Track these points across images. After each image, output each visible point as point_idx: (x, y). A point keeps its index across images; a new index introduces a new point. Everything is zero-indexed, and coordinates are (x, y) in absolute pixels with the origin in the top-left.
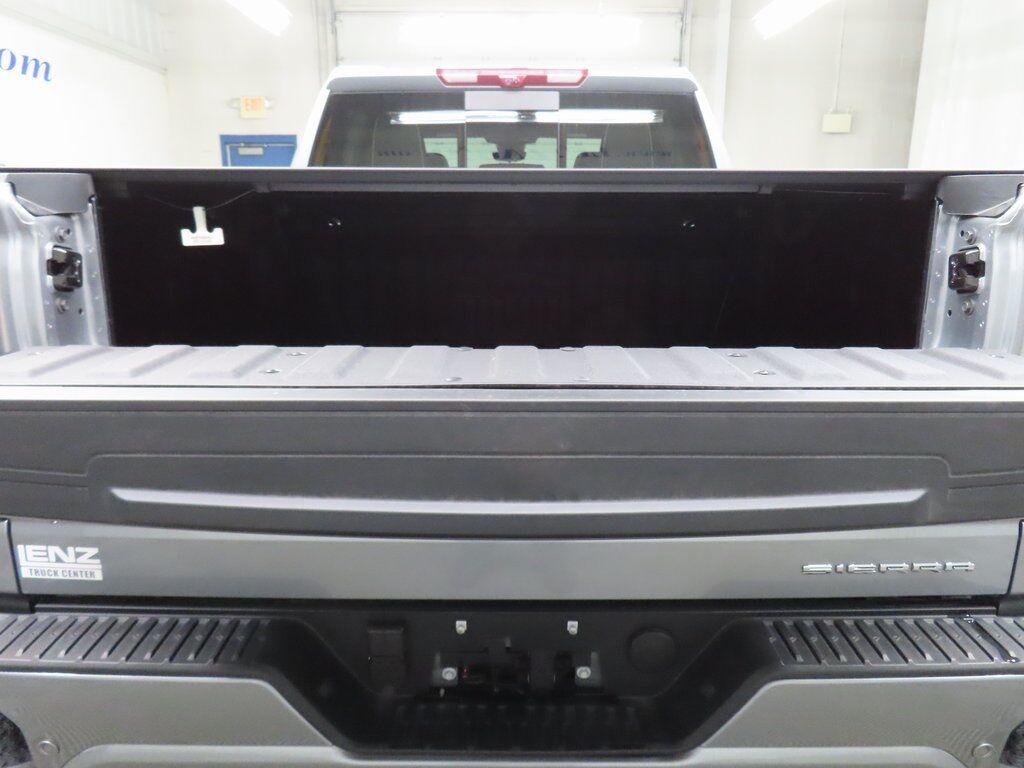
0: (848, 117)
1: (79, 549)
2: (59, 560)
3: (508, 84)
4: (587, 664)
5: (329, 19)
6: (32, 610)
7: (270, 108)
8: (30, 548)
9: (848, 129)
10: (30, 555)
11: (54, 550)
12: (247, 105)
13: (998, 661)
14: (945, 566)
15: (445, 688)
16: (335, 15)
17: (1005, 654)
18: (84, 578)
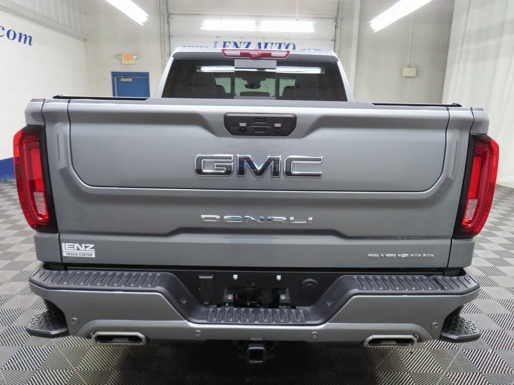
0: (415, 70)
1: (86, 245)
2: (78, 249)
3: (254, 57)
4: (284, 294)
5: (166, 17)
6: (66, 269)
7: (136, 59)
8: (67, 244)
9: (415, 76)
10: (67, 246)
11: (76, 245)
12: (125, 57)
13: (439, 290)
14: (423, 256)
15: (229, 303)
16: (169, 15)
17: (443, 288)
18: (88, 256)
